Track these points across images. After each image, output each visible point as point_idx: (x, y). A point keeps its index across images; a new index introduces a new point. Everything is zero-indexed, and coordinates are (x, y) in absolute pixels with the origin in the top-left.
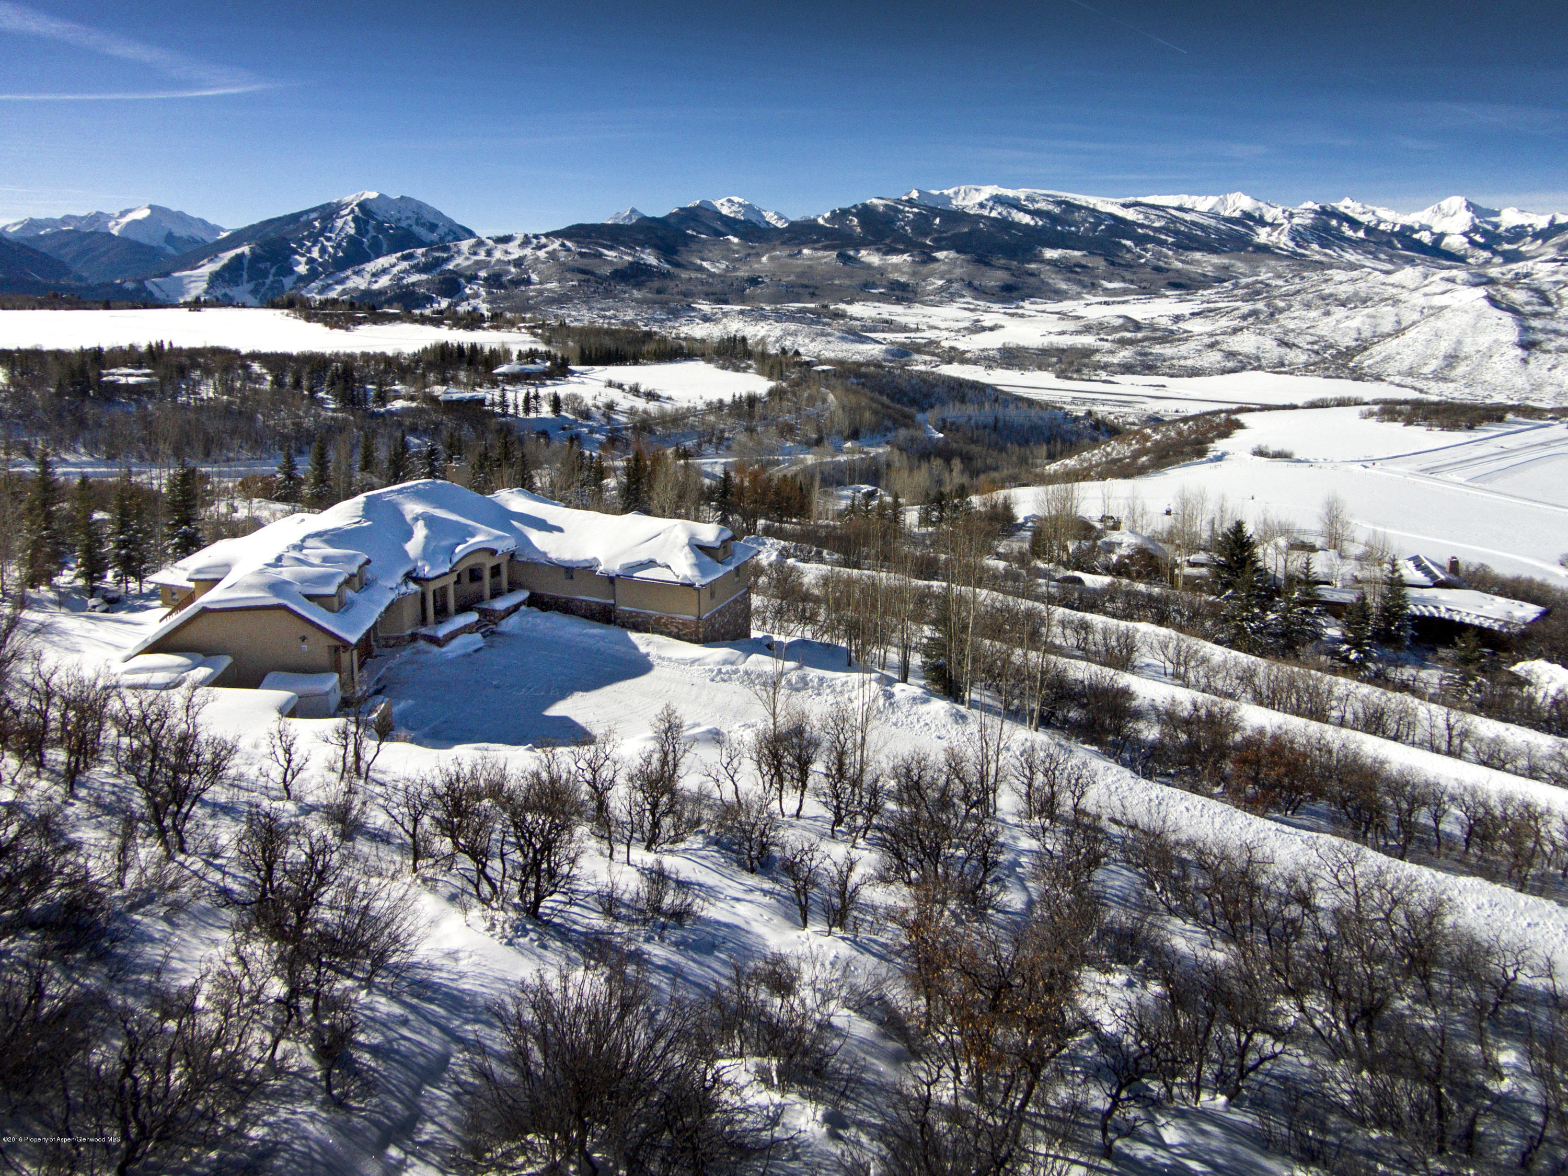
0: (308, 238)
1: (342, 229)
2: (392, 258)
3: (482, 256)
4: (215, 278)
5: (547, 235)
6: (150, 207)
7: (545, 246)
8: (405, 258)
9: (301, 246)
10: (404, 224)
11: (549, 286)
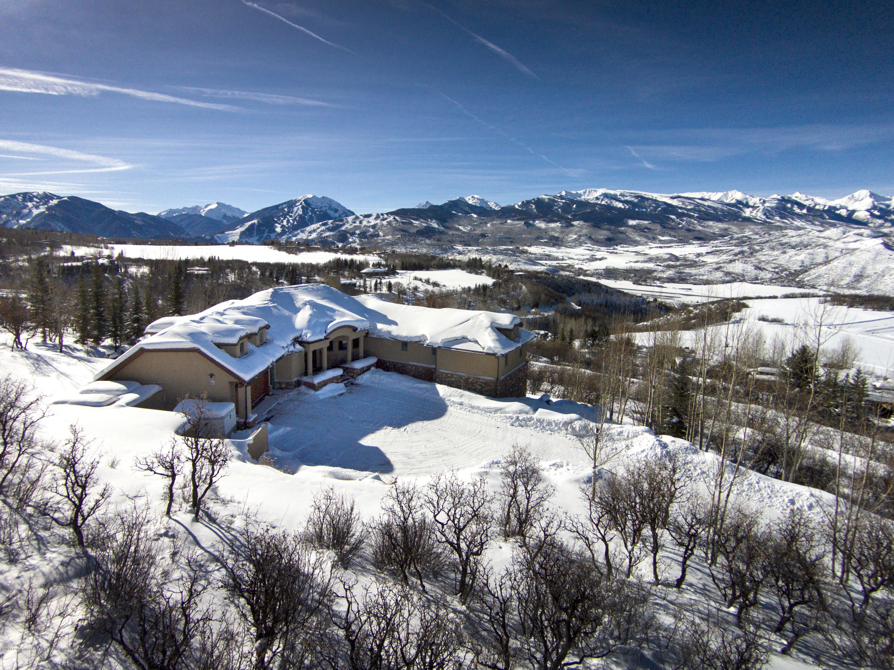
0: (282, 216)
1: (296, 212)
2: (318, 225)
3: (358, 223)
4: (242, 234)
5: (387, 214)
6: (217, 203)
7: (386, 219)
8: (323, 225)
9: (279, 219)
10: (324, 209)
11: (387, 237)
